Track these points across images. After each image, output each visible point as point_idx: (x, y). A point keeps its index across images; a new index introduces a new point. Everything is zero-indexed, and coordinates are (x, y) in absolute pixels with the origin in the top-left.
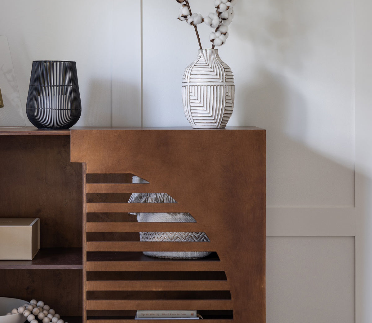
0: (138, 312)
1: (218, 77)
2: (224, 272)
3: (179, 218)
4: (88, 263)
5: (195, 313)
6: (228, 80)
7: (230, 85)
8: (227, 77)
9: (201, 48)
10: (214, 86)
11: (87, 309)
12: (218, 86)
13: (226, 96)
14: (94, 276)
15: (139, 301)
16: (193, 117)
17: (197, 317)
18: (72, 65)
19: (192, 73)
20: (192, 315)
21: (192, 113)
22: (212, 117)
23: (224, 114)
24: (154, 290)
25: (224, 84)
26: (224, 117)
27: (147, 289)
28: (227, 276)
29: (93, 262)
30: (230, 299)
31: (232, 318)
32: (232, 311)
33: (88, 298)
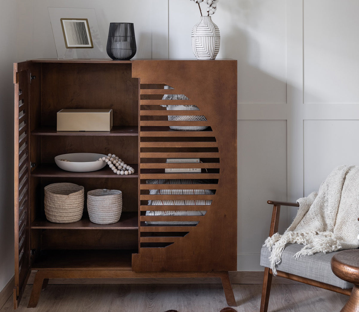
0: (167, 160)
1: (211, 31)
2: (214, 137)
3: (190, 108)
4: (141, 132)
5: (198, 160)
6: (216, 33)
7: (218, 36)
8: (216, 31)
9: (202, 16)
10: (209, 36)
11: (141, 157)
12: (211, 36)
13: (216, 42)
14: (144, 139)
15: (169, 153)
16: (197, 53)
18: (132, 25)
19: (197, 29)
21: (197, 51)
22: (208, 53)
24: (177, 147)
25: (215, 35)
26: (215, 53)
28: (216, 139)
29: (144, 132)
30: (218, 152)
31: (219, 162)
32: (219, 158)
33: (141, 151)
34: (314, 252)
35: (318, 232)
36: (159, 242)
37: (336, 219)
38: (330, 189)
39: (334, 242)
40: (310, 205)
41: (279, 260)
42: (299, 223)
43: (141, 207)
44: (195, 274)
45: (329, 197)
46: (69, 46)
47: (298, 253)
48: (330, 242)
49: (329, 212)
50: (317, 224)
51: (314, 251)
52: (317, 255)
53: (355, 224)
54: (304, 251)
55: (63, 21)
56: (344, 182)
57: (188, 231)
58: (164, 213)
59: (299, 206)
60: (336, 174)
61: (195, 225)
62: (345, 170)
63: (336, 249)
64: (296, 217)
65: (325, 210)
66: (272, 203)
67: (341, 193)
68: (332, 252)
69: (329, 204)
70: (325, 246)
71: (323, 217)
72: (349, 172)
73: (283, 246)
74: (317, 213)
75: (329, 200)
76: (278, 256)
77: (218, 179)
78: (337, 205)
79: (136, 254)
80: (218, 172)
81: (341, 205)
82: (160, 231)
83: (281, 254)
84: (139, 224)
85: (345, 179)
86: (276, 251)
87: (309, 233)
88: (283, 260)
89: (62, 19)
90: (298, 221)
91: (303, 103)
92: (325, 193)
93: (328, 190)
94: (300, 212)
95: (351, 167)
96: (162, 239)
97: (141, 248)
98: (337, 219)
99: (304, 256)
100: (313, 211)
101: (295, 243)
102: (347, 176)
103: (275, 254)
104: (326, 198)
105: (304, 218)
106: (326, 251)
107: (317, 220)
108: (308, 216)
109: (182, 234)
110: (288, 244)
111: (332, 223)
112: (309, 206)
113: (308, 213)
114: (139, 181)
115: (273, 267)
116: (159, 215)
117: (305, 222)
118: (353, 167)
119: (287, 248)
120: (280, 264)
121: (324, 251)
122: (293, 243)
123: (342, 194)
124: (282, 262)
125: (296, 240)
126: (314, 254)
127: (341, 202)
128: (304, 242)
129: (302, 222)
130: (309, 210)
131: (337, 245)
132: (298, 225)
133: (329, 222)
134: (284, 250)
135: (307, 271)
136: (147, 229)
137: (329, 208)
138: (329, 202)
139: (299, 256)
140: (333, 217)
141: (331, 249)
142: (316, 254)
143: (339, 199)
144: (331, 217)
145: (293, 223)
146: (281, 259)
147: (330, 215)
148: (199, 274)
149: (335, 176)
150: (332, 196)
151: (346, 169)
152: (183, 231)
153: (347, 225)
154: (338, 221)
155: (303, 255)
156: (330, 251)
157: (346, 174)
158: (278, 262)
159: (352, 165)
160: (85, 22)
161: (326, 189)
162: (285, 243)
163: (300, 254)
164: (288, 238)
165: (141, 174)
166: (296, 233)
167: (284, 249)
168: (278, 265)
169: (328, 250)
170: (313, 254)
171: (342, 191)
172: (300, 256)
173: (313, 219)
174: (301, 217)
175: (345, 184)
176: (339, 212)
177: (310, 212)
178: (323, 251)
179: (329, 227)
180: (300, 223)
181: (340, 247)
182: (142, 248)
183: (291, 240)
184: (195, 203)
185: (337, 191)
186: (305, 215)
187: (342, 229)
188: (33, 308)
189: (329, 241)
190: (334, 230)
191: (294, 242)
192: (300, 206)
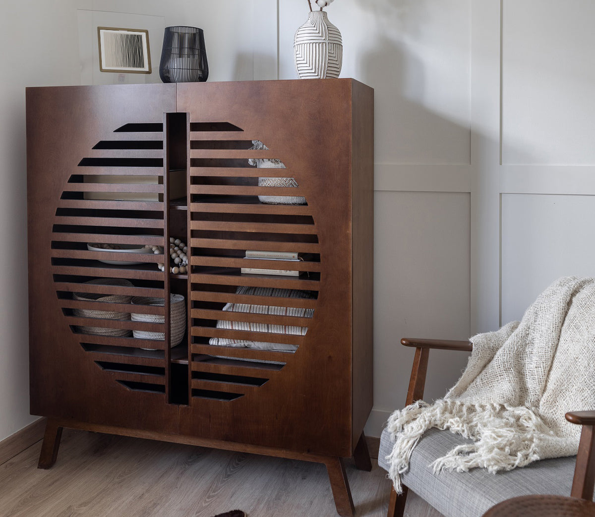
0: (247, 253)
2: (311, 216)
4: (192, 204)
5: (296, 255)
6: (330, 38)
7: (334, 44)
8: (330, 35)
10: (316, 43)
11: (191, 246)
12: (321, 43)
13: (329, 53)
14: (196, 216)
15: (235, 241)
16: (300, 74)
17: (299, 259)
19: (299, 33)
20: (294, 257)
21: (299, 70)
22: (315, 73)
23: (328, 70)
24: (248, 231)
25: (327, 42)
26: (327, 73)
27: (242, 231)
28: (314, 220)
29: (196, 204)
30: (318, 243)
31: (320, 261)
32: (319, 254)
33: (192, 236)
34: (470, 466)
35: (506, 405)
36: (220, 391)
37: (547, 381)
38: (539, 321)
39: (526, 442)
40: (497, 349)
41: (405, 466)
42: (473, 381)
43: (192, 329)
44: (282, 451)
45: (537, 335)
46: (104, 67)
47: (439, 460)
48: (514, 441)
49: (533, 365)
50: (504, 387)
51: (469, 464)
52: (476, 474)
53: (583, 398)
54: (451, 459)
55: (102, 31)
56: (568, 309)
57: (266, 378)
58: (233, 343)
59: (471, 350)
60: (554, 293)
61: (281, 366)
62: (572, 287)
63: (526, 462)
64: (466, 370)
65: (527, 360)
66: (410, 343)
67: (561, 330)
68: (512, 471)
69: (535, 351)
70: (496, 454)
71: (520, 375)
72: (581, 290)
73: (416, 436)
74: (508, 365)
75: (536, 341)
76: (404, 457)
77: (317, 292)
78: (550, 354)
79: (186, 406)
80: (318, 279)
81: (558, 354)
82: (222, 373)
83: (410, 454)
84: (190, 357)
85: (569, 303)
86: (400, 446)
87: (486, 406)
88: (412, 467)
89: (99, 29)
90: (471, 377)
91: (501, 164)
92: (529, 328)
93: (535, 321)
94: (473, 361)
95: (584, 282)
96: (226, 387)
97: (192, 398)
98: (550, 381)
99: (450, 471)
100: (500, 362)
101: (446, 430)
102: (574, 300)
103: (398, 451)
104: (530, 338)
105: (483, 373)
106: (496, 468)
107: (507, 380)
108: (489, 369)
109: (258, 381)
110: (432, 430)
111: (538, 388)
112: (494, 351)
113: (491, 364)
114: (189, 286)
115: (394, 477)
116: (225, 344)
117: (485, 381)
118: (589, 282)
119: (425, 440)
120: (407, 472)
121: (493, 469)
122: (441, 429)
123: (562, 332)
124: (411, 470)
125: (449, 424)
126: (471, 470)
127: (559, 347)
128: (463, 431)
129: (478, 380)
130: (493, 358)
131: (531, 450)
132: (472, 385)
133: (532, 384)
134: (417, 445)
135: (452, 508)
136: (203, 367)
137: (535, 358)
138: (536, 346)
139: (439, 468)
140: (541, 377)
141: (512, 462)
142: (474, 472)
143: (556, 342)
144: (536, 377)
145: (461, 380)
146: (409, 464)
147: (535, 371)
148: (288, 452)
149: (551, 297)
150: (541, 337)
151: (573, 284)
152: (259, 377)
153: (568, 398)
154: (551, 386)
155: (449, 468)
156: (509, 468)
157: (573, 295)
158: (402, 468)
159: (587, 278)
160: (144, 35)
161: (532, 320)
162: (421, 431)
163: (441, 464)
164: (433, 418)
165: (191, 275)
166: (459, 403)
167: (418, 443)
168: (404, 475)
169: (503, 465)
170: (468, 470)
171: (564, 327)
172: (442, 469)
173: (499, 377)
174: (477, 370)
175: (569, 313)
176: (554, 369)
177: (494, 363)
178: (490, 469)
179: (532, 397)
180: (475, 381)
181: (535, 457)
182: (195, 397)
183: (438, 423)
184: (285, 330)
185: (552, 327)
186: (485, 366)
187: (557, 404)
188: (45, 469)
189: (513, 439)
190: (541, 403)
191: (445, 427)
192: (473, 350)
